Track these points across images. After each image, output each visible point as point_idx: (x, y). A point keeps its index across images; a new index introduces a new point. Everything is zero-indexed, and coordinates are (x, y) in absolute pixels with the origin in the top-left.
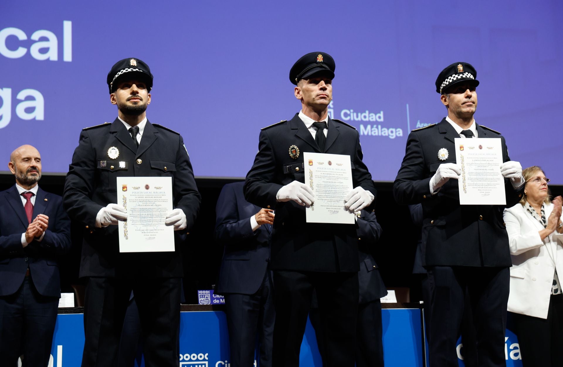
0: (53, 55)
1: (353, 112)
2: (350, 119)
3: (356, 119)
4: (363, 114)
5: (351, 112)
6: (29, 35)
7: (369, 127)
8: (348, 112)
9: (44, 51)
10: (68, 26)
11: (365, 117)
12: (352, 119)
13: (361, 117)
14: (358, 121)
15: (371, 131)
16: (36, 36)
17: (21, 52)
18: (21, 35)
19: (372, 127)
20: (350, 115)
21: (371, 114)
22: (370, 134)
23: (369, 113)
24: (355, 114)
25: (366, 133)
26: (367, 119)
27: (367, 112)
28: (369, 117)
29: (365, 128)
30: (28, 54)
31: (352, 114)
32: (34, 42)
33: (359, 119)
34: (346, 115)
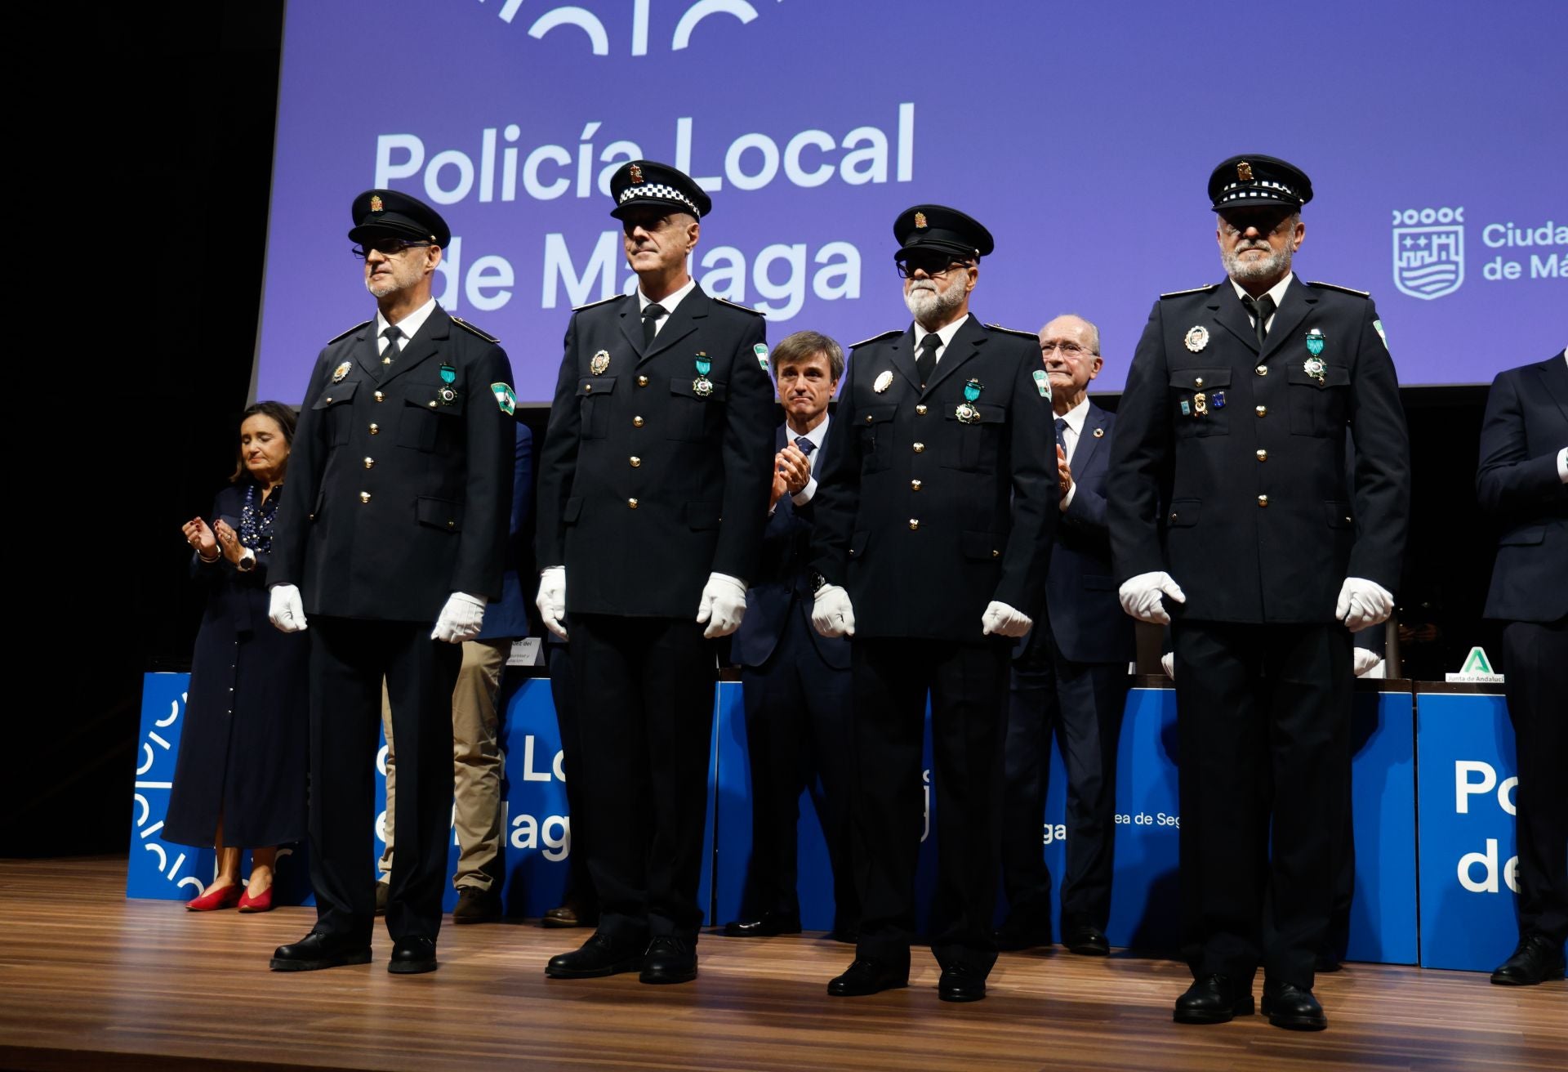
0: (879, 173)
1: (1514, 229)
2: (1506, 244)
3: (1520, 243)
4: (1540, 231)
5: (1507, 229)
6: (839, 138)
7: (1553, 259)
8: (1501, 228)
9: (863, 166)
10: (907, 112)
11: (1544, 236)
12: (1510, 243)
13: (1533, 237)
14: (1527, 247)
15: (1559, 268)
16: (850, 141)
17: (825, 173)
18: (826, 142)
19: (1561, 259)
20: (1505, 235)
21: (1559, 230)
22: (1555, 274)
23: (1555, 227)
24: (1518, 232)
25: (1544, 274)
26: (1549, 241)
27: (1550, 224)
28: (1555, 235)
29: (1544, 262)
30: (837, 174)
31: (1510, 233)
32: (848, 151)
33: (1529, 242)
34: (1495, 235)
